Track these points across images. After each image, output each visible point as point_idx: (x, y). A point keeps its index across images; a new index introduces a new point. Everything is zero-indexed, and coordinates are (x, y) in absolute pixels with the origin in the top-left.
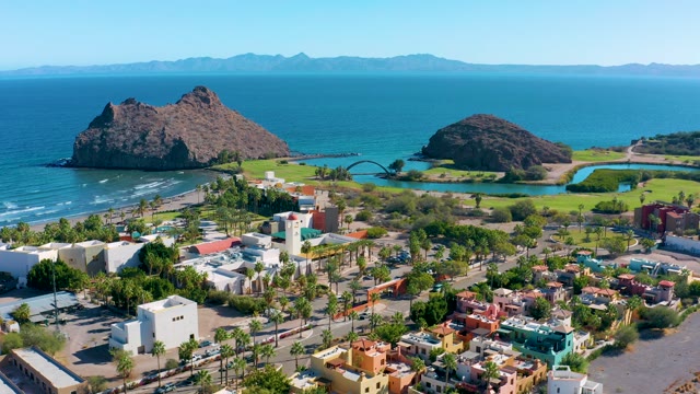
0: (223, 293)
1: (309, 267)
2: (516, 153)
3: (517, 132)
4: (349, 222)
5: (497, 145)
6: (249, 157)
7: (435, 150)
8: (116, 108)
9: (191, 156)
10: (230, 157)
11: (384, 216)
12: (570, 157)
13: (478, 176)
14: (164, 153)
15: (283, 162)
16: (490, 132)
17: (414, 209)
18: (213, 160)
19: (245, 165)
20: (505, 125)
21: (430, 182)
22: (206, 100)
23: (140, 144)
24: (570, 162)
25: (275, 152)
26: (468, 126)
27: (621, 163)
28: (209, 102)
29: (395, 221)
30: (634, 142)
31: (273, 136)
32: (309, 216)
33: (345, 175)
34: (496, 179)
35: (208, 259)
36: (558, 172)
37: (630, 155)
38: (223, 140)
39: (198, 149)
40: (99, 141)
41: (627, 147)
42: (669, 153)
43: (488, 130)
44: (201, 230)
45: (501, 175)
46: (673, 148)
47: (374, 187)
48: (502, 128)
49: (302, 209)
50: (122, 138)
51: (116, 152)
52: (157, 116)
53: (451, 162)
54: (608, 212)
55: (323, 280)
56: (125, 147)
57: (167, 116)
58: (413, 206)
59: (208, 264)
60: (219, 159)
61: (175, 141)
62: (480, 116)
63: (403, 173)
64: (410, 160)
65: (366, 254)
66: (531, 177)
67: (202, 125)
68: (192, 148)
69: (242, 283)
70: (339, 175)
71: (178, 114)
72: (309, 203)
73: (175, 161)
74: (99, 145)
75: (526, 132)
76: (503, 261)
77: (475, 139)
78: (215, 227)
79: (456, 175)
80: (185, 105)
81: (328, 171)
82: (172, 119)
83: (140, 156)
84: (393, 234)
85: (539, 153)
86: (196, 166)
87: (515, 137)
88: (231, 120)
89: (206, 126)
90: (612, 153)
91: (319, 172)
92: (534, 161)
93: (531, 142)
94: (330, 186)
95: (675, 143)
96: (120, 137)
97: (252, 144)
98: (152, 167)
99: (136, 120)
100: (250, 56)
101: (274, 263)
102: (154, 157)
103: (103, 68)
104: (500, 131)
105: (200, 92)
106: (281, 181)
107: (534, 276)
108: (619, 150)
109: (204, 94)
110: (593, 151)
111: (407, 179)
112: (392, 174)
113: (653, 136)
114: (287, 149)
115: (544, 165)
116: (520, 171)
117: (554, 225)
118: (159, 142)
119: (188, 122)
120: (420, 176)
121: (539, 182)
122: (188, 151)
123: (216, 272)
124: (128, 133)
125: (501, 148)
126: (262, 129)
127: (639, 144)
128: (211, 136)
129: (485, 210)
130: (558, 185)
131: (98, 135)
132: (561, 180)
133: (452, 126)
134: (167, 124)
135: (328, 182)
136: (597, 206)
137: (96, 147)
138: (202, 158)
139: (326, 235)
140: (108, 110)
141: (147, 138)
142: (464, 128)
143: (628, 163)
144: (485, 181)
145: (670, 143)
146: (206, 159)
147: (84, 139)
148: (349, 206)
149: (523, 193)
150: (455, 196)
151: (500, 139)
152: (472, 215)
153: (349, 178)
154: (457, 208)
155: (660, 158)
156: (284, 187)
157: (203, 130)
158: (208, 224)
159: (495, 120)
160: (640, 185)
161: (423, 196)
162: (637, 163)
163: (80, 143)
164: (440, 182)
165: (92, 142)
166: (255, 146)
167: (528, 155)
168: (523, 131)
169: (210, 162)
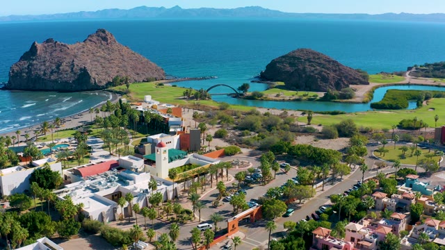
0: (96, 223)
1: (175, 190)
2: (330, 78)
3: (329, 62)
4: (209, 141)
5: (316, 72)
6: (136, 81)
7: (270, 75)
8: (39, 46)
9: (92, 81)
10: (121, 81)
11: (237, 133)
12: (367, 80)
13: (304, 95)
14: (73, 79)
15: (161, 85)
16: (310, 62)
17: (260, 127)
18: (109, 84)
19: (132, 87)
20: (320, 56)
21: (269, 100)
22: (105, 39)
23: (55, 72)
24: (368, 84)
25: (155, 76)
26: (294, 57)
27: (404, 85)
28: (107, 41)
29: (245, 138)
30: (409, 69)
31: (153, 64)
32: (177, 137)
33: (205, 96)
34: (318, 98)
35: (88, 183)
36: (361, 92)
37: (408, 78)
38: (117, 68)
39: (98, 75)
40: (27, 70)
41: (405, 72)
42: (435, 76)
43: (309, 60)
44: (90, 148)
45: (321, 95)
46: (437, 73)
47: (227, 106)
48: (319, 58)
49: (171, 130)
50: (43, 67)
51: (38, 78)
52: (68, 51)
53: (283, 84)
54: (410, 128)
55: (187, 206)
56: (45, 74)
57: (76, 51)
58: (259, 124)
59: (87, 188)
60: (113, 83)
61: (81, 69)
62: (302, 50)
63: (249, 93)
64: (253, 82)
65: (224, 173)
66: (343, 97)
67: (102, 57)
68: (93, 75)
69: (114, 210)
70: (201, 95)
71: (85, 50)
72: (177, 124)
73: (81, 84)
74: (27, 73)
75: (336, 62)
76: (339, 180)
77: (301, 67)
78: (101, 145)
79: (288, 94)
80: (90, 43)
81: (194, 92)
82: (80, 53)
83: (56, 81)
84: (245, 151)
85: (346, 77)
86: (96, 88)
87: (328, 66)
88: (123, 53)
89: (105, 58)
90: (395, 76)
91: (186, 93)
92: (344, 84)
93: (339, 69)
94: (195, 105)
95: (438, 70)
96: (41, 67)
97: (138, 71)
98: (64, 89)
99: (54, 54)
100: (144, 8)
101: (145, 189)
102: (66, 82)
103: (49, 16)
104: (317, 61)
105: (101, 34)
106: (156, 103)
107: (375, 201)
108: (400, 75)
109: (103, 35)
110: (382, 75)
111: (252, 98)
112: (240, 95)
113: (423, 64)
114: (164, 74)
115: (351, 86)
116: (335, 92)
117: (372, 141)
118: (70, 70)
119: (91, 55)
120: (261, 95)
121: (350, 100)
122: (90, 77)
123: (92, 198)
124: (47, 64)
125: (319, 74)
126: (146, 59)
127: (413, 70)
128: (108, 65)
129: (315, 127)
130: (364, 103)
131: (26, 66)
132: (366, 99)
133: (283, 57)
134: (75, 57)
135: (192, 101)
136: (401, 123)
137: (25, 74)
138: (101, 82)
139: (190, 156)
140: (34, 48)
141: (61, 68)
142: (291, 59)
143: (408, 84)
144: (310, 100)
145: (435, 69)
146: (104, 83)
147: (16, 69)
148: (210, 124)
149: (341, 111)
150: (290, 113)
151: (318, 67)
152: (306, 131)
153: (209, 98)
154: (293, 125)
155: (430, 81)
156: (159, 108)
157: (103, 61)
158: (96, 142)
159: (313, 53)
160: (424, 103)
161: (265, 115)
162: (415, 84)
163: (13, 72)
164: (277, 101)
165: (21, 71)
166: (140, 73)
167: (340, 80)
168: (333, 61)
169: (107, 85)
